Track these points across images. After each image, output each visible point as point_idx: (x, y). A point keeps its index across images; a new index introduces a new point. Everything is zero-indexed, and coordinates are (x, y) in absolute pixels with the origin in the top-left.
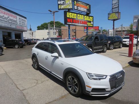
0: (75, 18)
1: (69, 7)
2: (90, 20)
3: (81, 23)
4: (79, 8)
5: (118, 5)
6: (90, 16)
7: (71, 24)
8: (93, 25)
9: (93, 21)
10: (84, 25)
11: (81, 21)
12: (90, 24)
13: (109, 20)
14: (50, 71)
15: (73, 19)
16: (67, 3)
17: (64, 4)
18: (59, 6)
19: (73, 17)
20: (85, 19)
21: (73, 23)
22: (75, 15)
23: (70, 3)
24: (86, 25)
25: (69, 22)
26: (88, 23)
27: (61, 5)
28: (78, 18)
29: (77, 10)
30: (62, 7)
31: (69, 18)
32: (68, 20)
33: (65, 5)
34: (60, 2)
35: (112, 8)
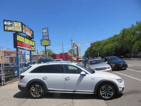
0: (23, 41)
1: (18, 30)
2: (33, 45)
3: (27, 47)
4: (26, 32)
5: (48, 34)
6: (33, 41)
7: (20, 47)
8: (35, 49)
9: (35, 46)
10: (29, 49)
11: (27, 45)
12: (33, 48)
13: (41, 45)
14: (73, 90)
15: (22, 42)
16: (15, 26)
17: (11, 25)
18: (6, 27)
19: (21, 41)
20: (30, 44)
21: (22, 46)
22: (23, 38)
23: (19, 26)
24: (31, 49)
25: (19, 46)
26: (32, 48)
27: (8, 26)
28: (25, 42)
29: (25, 34)
30: (10, 28)
31: (19, 41)
32: (18, 43)
33: (13, 28)
34: (7, 23)
35: (43, 36)
